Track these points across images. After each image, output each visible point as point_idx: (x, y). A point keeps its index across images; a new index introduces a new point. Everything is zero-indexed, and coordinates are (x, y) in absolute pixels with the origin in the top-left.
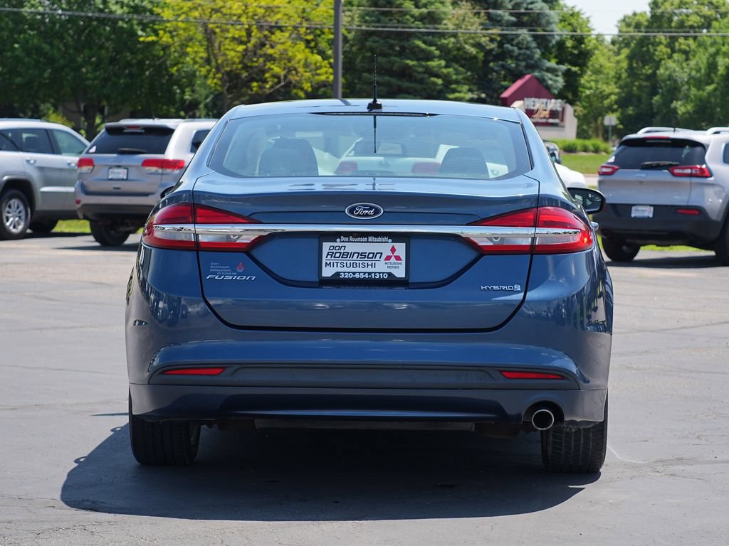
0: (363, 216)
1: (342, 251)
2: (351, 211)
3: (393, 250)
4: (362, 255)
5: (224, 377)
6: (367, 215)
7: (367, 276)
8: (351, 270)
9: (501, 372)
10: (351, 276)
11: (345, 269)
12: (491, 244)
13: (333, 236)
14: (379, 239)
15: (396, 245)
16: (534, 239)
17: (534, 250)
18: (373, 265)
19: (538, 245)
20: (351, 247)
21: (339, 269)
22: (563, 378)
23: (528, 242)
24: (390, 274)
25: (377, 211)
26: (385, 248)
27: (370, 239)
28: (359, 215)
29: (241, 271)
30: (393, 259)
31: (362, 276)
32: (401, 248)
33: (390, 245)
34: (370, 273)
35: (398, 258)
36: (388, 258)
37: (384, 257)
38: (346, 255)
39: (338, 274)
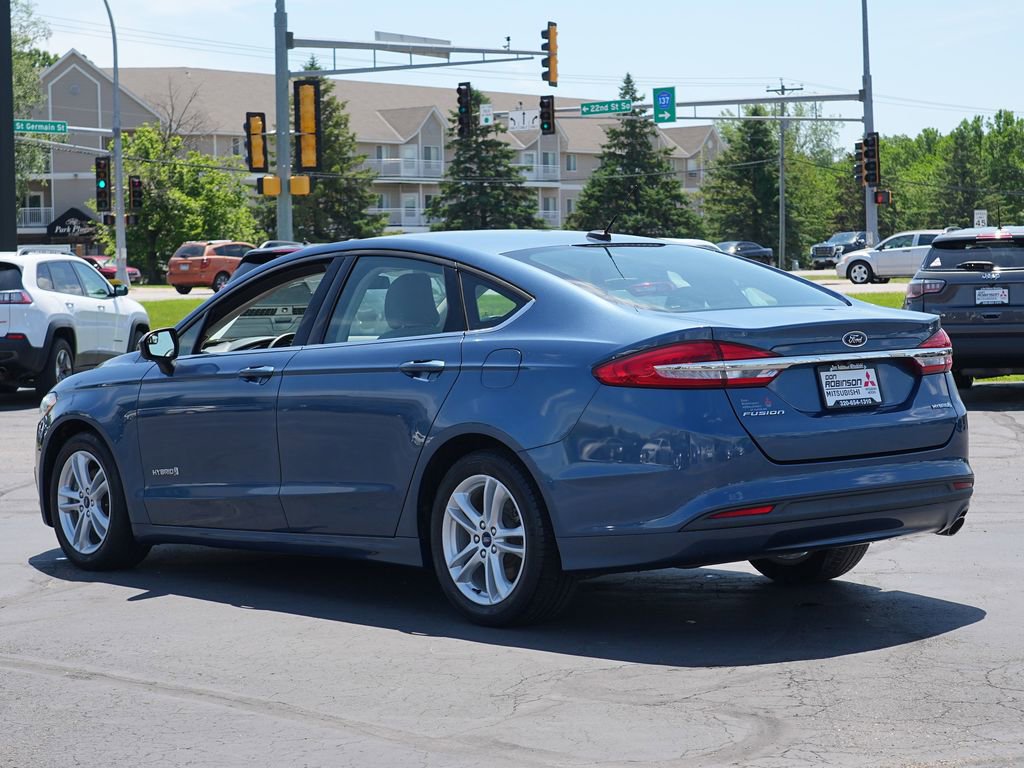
1: (835, 380)
2: (847, 340)
3: (868, 376)
4: (849, 383)
5: (775, 515)
6: (856, 343)
7: (858, 402)
8: (845, 397)
9: (954, 484)
10: (846, 404)
11: (842, 398)
13: (827, 365)
14: (857, 366)
15: (868, 371)
18: (858, 392)
20: (842, 375)
21: (838, 398)
24: (872, 399)
25: (863, 339)
26: (860, 374)
27: (852, 366)
28: (852, 344)
29: (769, 406)
30: (870, 385)
31: (854, 403)
32: (872, 374)
33: (865, 371)
34: (859, 400)
35: (873, 383)
36: (866, 384)
37: (863, 383)
38: (838, 383)
39: (838, 402)
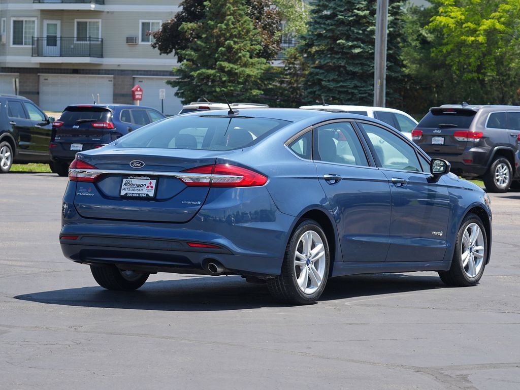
0: (136, 166)
1: (130, 183)
3: (151, 183)
4: (138, 185)
6: (138, 166)
7: (138, 195)
8: (133, 192)
9: (187, 243)
10: (131, 195)
11: (130, 192)
12: (192, 182)
13: (127, 176)
14: (146, 178)
15: (152, 181)
16: (211, 180)
17: (211, 185)
18: (141, 190)
19: (213, 183)
20: (135, 181)
21: (128, 192)
22: (220, 248)
23: (208, 181)
24: (147, 195)
25: (142, 165)
26: (147, 182)
27: (142, 178)
28: (135, 166)
29: (90, 191)
30: (150, 188)
31: (136, 195)
32: (154, 182)
33: (150, 181)
34: (139, 194)
35: (152, 187)
36: (148, 187)
37: (146, 186)
38: (132, 185)
39: (126, 194)
